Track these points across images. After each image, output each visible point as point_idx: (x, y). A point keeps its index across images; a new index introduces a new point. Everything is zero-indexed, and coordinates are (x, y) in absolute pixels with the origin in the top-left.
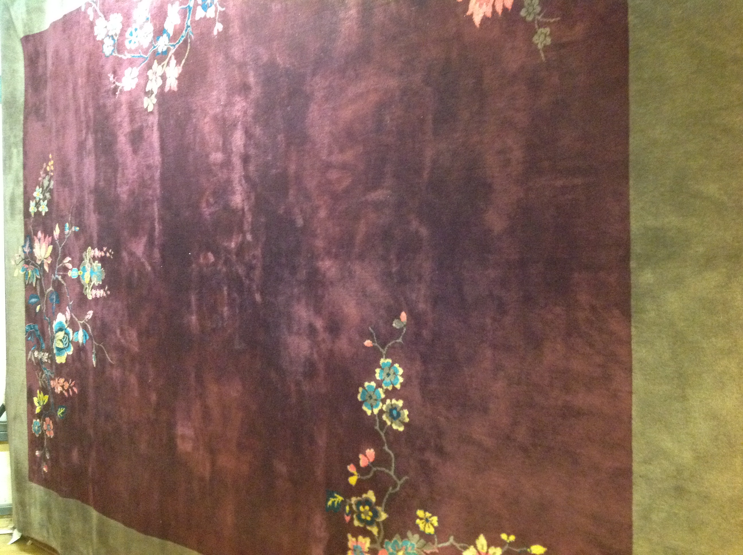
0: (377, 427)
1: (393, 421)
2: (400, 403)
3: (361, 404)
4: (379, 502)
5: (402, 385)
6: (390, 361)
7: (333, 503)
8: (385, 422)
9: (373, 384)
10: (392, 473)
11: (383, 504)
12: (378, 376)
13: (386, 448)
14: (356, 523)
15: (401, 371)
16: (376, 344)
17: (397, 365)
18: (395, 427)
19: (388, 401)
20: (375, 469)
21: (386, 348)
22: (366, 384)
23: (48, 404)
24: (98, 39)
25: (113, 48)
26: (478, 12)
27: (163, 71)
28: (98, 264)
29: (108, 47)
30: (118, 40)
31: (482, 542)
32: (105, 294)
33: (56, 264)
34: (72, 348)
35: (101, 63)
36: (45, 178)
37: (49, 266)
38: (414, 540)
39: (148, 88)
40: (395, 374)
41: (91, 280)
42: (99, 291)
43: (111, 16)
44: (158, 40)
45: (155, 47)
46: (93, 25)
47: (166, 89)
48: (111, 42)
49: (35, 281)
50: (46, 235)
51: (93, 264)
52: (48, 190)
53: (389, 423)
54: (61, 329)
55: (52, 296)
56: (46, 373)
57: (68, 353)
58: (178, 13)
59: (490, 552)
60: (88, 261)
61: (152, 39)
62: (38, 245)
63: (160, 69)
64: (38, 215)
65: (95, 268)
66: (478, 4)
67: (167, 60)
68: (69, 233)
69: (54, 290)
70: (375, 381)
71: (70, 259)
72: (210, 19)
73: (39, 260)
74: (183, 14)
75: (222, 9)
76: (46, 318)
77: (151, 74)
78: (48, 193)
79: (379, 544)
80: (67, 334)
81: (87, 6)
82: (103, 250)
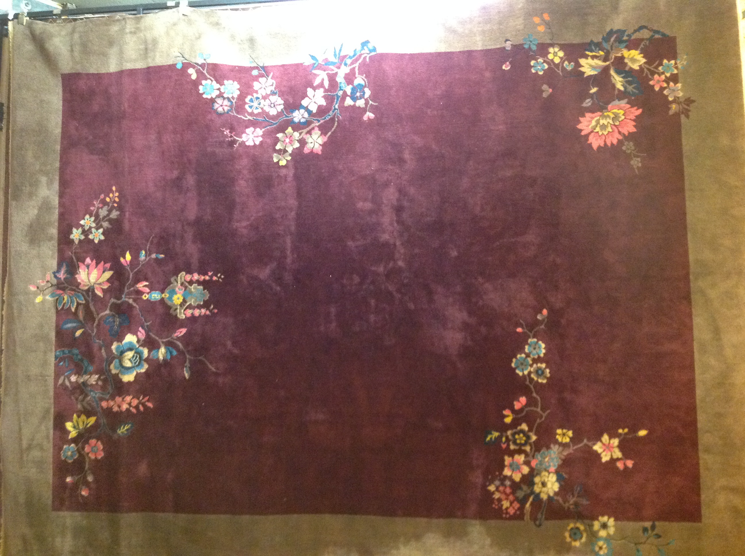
0: (527, 383)
1: (539, 377)
2: (544, 366)
3: (514, 369)
4: (530, 430)
5: (545, 354)
6: (535, 340)
7: (491, 439)
8: (533, 379)
9: (523, 355)
10: (539, 410)
11: (534, 431)
12: (527, 350)
13: (534, 395)
14: (512, 447)
15: (543, 346)
16: (526, 330)
17: (540, 342)
18: (540, 381)
19: (535, 366)
20: (527, 409)
21: (533, 332)
22: (519, 356)
23: (96, 426)
24: (205, 96)
25: (229, 108)
26: (595, 143)
27: (301, 137)
28: (199, 287)
29: (222, 106)
30: (235, 102)
31: (605, 438)
32: (208, 313)
33: (124, 288)
34: (146, 366)
35: (209, 117)
36: (102, 208)
37: (104, 291)
38: (555, 449)
39: (278, 147)
40: (540, 347)
41: (184, 301)
42: (198, 311)
43: (226, 82)
44: (292, 112)
45: (288, 117)
46: (196, 83)
47: (306, 150)
48: (226, 102)
49: (75, 306)
50: (101, 262)
51: (190, 287)
52: (106, 219)
53: (535, 379)
54: (130, 349)
55: (110, 319)
56: (94, 395)
57: (139, 372)
58: (323, 97)
59: (612, 442)
60: (179, 285)
61: (282, 110)
62: (85, 271)
63: (296, 135)
64: (87, 242)
65: (192, 290)
66: (594, 138)
67: (308, 129)
68: (146, 259)
69: (114, 313)
70: (525, 353)
71: (147, 283)
72: (359, 107)
73: (84, 285)
74: (329, 99)
75: (376, 104)
76: (97, 341)
77: (283, 137)
78: (107, 222)
79: (531, 456)
80: (139, 354)
81: (187, 65)
82: (207, 274)
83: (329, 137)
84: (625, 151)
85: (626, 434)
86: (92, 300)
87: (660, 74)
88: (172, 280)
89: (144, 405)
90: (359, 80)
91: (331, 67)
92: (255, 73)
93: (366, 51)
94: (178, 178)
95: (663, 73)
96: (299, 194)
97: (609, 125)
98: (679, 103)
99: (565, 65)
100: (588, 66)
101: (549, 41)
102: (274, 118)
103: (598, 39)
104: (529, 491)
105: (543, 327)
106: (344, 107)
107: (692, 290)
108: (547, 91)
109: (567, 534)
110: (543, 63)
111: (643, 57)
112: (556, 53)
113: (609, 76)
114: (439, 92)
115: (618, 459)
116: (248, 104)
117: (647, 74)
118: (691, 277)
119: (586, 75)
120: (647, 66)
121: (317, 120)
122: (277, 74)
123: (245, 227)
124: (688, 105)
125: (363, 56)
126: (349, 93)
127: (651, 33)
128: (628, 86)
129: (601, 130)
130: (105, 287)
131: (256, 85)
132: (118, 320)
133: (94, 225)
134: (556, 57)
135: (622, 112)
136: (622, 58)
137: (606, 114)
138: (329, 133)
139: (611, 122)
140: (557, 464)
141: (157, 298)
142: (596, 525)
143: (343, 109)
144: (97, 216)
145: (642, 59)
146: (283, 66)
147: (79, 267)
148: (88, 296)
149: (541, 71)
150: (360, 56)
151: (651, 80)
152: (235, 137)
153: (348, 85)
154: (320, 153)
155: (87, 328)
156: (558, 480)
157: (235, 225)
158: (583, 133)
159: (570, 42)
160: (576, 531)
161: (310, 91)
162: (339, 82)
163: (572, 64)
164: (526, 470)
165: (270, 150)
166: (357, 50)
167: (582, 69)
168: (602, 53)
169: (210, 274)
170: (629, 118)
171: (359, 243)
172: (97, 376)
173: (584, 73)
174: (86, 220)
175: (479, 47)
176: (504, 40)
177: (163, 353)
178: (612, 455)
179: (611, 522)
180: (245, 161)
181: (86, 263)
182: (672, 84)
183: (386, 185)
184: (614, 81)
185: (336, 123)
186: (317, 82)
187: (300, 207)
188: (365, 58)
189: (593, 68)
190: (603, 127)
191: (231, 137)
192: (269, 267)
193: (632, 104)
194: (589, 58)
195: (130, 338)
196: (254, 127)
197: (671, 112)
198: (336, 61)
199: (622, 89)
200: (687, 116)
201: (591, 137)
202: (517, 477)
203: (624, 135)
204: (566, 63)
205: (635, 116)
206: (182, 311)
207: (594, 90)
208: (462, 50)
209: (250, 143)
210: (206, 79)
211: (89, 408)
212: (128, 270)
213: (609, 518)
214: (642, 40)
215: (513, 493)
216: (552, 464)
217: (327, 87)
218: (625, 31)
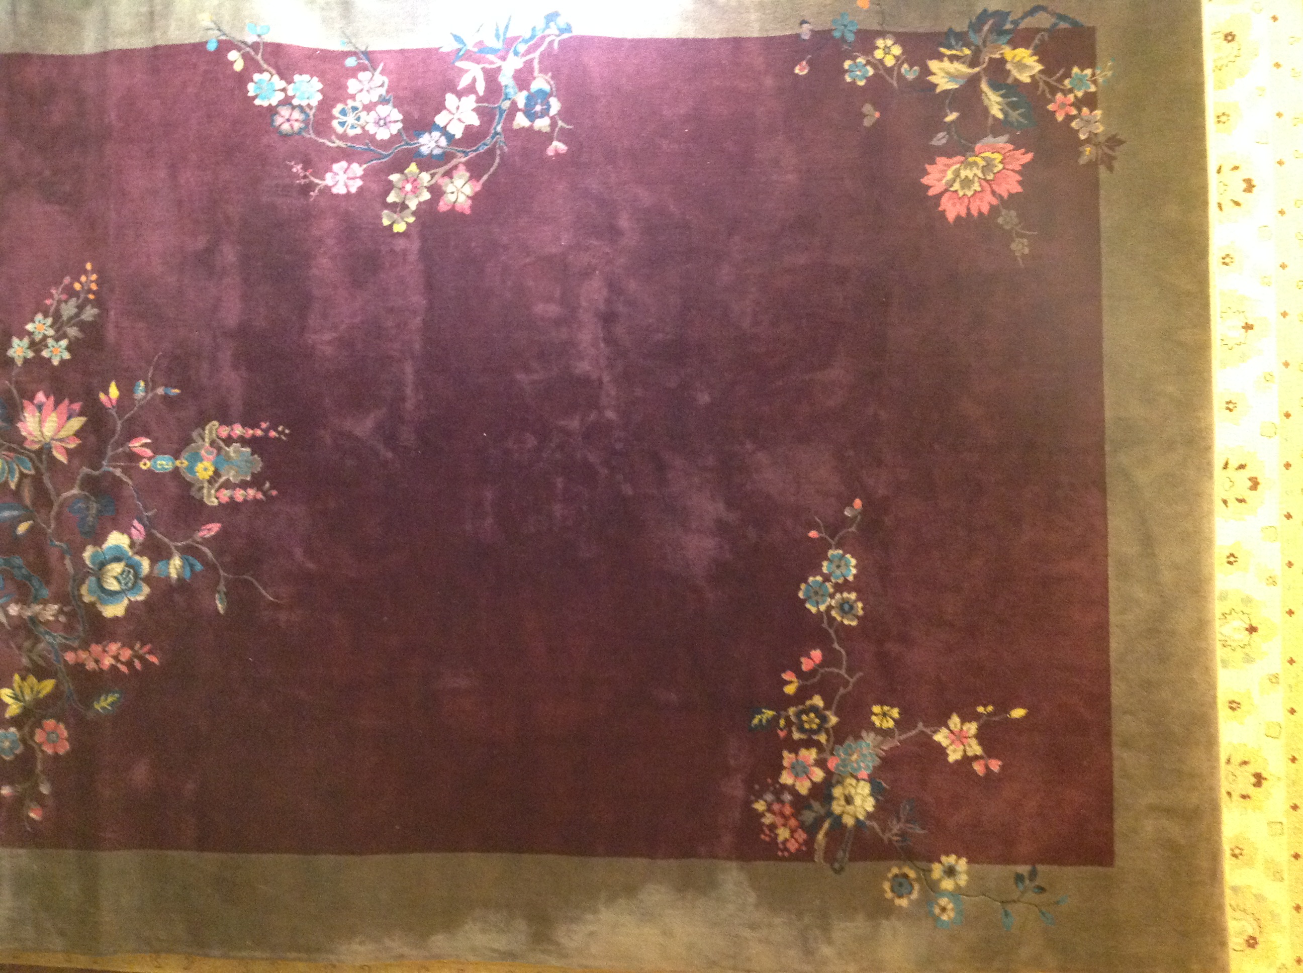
0: (825, 625)
1: (845, 615)
2: (853, 596)
3: (803, 602)
4: (827, 707)
5: (855, 576)
6: (841, 552)
7: (761, 721)
8: (834, 619)
9: (819, 578)
10: (843, 672)
11: (834, 708)
12: (825, 570)
13: (836, 646)
14: (796, 736)
15: (853, 562)
16: (824, 535)
17: (848, 556)
18: (846, 622)
19: (838, 596)
20: (822, 671)
21: (836, 539)
22: (811, 579)
23: (55, 695)
24: (257, 102)
25: (302, 125)
26: (952, 210)
27: (433, 181)
28: (244, 449)
29: (288, 120)
30: (314, 116)
31: (955, 721)
32: (260, 496)
33: (105, 448)
34: (146, 590)
35: (265, 140)
36: (66, 302)
37: (69, 453)
38: (869, 739)
39: (392, 198)
40: (847, 565)
41: (217, 474)
42: (242, 492)
43: (297, 77)
44: (419, 136)
45: (409, 144)
46: (243, 79)
47: (443, 206)
48: (296, 115)
49: (16, 480)
50: (63, 399)
51: (226, 448)
52: (73, 322)
53: (839, 618)
54: (117, 559)
55: (80, 505)
56: (51, 640)
57: (132, 599)
58: (473, 110)
59: (965, 728)
60: (207, 445)
61: (399, 131)
62: (34, 416)
63: (425, 177)
64: (38, 363)
65: (232, 454)
66: (951, 202)
67: (447, 167)
68: (145, 397)
69: (87, 493)
70: (822, 574)
71: (149, 441)
72: (539, 132)
73: (34, 442)
74: (486, 114)
75: (571, 127)
76: (57, 543)
77: (399, 180)
78: (75, 328)
79: (828, 752)
80: (133, 567)
81: (226, 46)
82: (259, 427)
83: (484, 185)
84: (1002, 225)
85: (989, 714)
86: (49, 469)
87: (1065, 93)
88: (195, 435)
89: (142, 659)
90: (540, 83)
91: (491, 57)
92: (351, 62)
93: (553, 30)
94: (207, 250)
95: (1071, 91)
96: (430, 287)
97: (976, 179)
98: (1097, 145)
99: (903, 70)
100: (943, 74)
101: (876, 27)
102: (385, 144)
103: (961, 26)
104: (822, 811)
105: (853, 529)
106: (512, 130)
107: (1108, 469)
108: (871, 115)
109: (887, 886)
110: (865, 65)
111: (1038, 61)
112: (889, 48)
113: (978, 93)
114: (682, 110)
115: (976, 758)
116: (337, 118)
117: (1044, 91)
118: (1107, 448)
119: (938, 90)
120: (1044, 77)
121: (464, 152)
122: (392, 66)
123: (329, 343)
124: (1111, 148)
125: (548, 40)
126: (521, 104)
127: (1053, 20)
128: (1010, 111)
129: (963, 188)
130: (72, 446)
131: (352, 85)
132: (94, 507)
133: (51, 332)
134: (888, 56)
135: (998, 157)
136: (1003, 61)
137: (971, 159)
138: (485, 177)
139: (980, 175)
140: (871, 765)
141: (166, 467)
142: (937, 870)
143: (511, 133)
144: (57, 316)
145: (1036, 64)
146: (402, 51)
147: (23, 408)
148: (41, 461)
149: (861, 80)
150: (543, 38)
151: (1050, 101)
152: (312, 179)
153: (521, 90)
154: (468, 212)
155: (39, 521)
156: (872, 794)
157: (311, 338)
158: (931, 192)
159: (913, 30)
160: (902, 880)
161: (450, 99)
162: (503, 84)
163: (915, 70)
164: (818, 775)
165: (378, 206)
166: (537, 29)
167: (932, 79)
168: (967, 51)
169: (264, 425)
170: (1010, 167)
171: (535, 377)
172: (56, 607)
173: (936, 85)
174: (37, 323)
175: (754, 32)
176: (799, 22)
177: (178, 567)
178: (965, 751)
179: (962, 865)
180: (329, 223)
181: (36, 402)
182: (1085, 110)
183: (587, 273)
184: (986, 102)
185: (497, 160)
186: (464, 83)
187: (430, 308)
188: (551, 42)
189: (952, 77)
190: (967, 183)
191: (305, 177)
192: (372, 415)
193: (1017, 143)
194: (946, 59)
195: (116, 539)
196: (347, 161)
197: (1083, 161)
198: (499, 45)
199: (1000, 116)
200: (1110, 168)
201: (944, 200)
202: (803, 788)
203: (1000, 197)
204: (905, 66)
205: (1021, 165)
206: (213, 492)
207: (952, 117)
208: (724, 36)
209: (340, 190)
210: (261, 71)
211: (41, 662)
212: (112, 415)
213: (959, 857)
214: (1038, 30)
215: (795, 815)
216: (862, 765)
217: (481, 93)
218: (1008, 14)
